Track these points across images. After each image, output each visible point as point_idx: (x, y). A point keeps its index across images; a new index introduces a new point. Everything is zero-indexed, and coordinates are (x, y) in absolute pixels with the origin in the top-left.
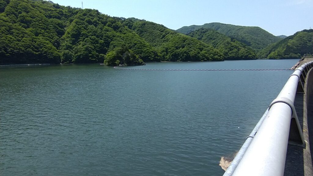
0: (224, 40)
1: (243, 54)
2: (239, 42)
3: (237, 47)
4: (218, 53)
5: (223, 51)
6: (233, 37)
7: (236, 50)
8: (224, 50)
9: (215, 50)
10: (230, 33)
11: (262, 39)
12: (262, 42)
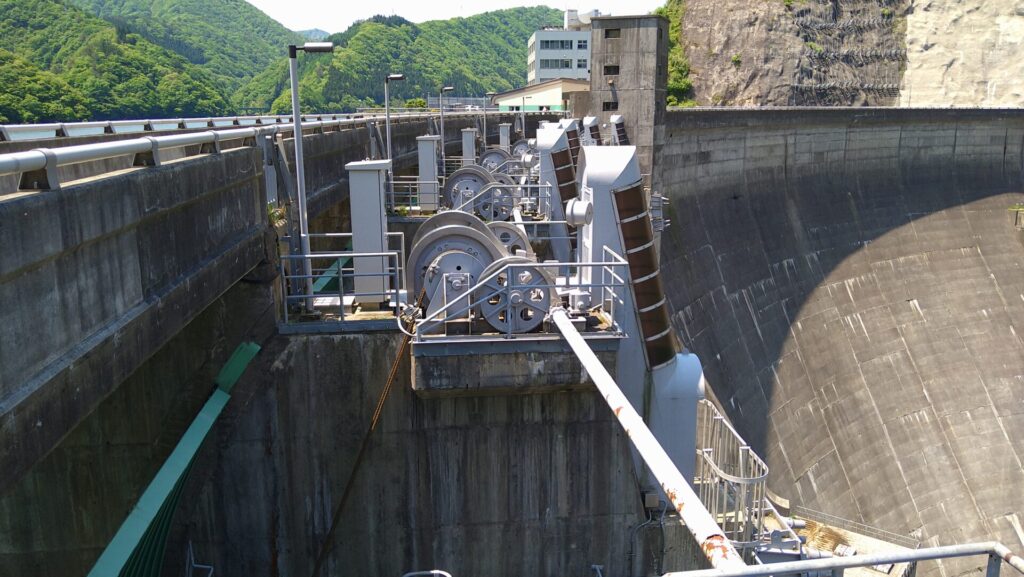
0: (89, 32)
1: (174, 95)
2: (152, 48)
3: (146, 66)
4: (58, 88)
5: (88, 83)
6: (129, 22)
7: (142, 79)
8: (91, 78)
9: (45, 76)
10: (115, 3)
11: (245, 39)
12: (246, 49)
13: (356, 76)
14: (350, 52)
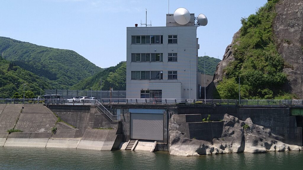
12: (76, 74)
13: (117, 85)
14: (116, 74)
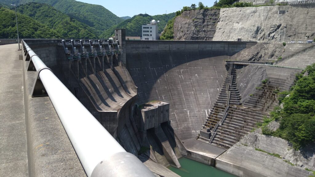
0: (63, 18)
1: (83, 35)
2: (79, 23)
3: (77, 28)
4: (55, 33)
5: (62, 32)
6: (74, 15)
7: (75, 31)
8: (63, 31)
9: (52, 30)
10: (71, 9)
11: (105, 20)
12: (105, 23)
13: (133, 31)
14: (132, 24)
